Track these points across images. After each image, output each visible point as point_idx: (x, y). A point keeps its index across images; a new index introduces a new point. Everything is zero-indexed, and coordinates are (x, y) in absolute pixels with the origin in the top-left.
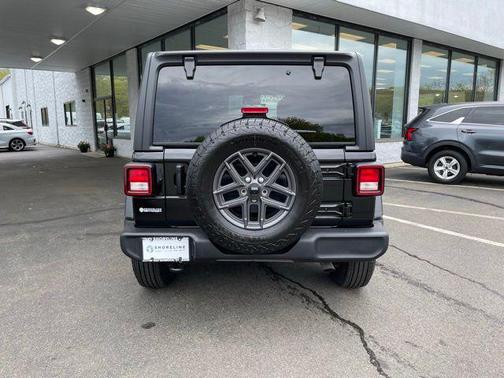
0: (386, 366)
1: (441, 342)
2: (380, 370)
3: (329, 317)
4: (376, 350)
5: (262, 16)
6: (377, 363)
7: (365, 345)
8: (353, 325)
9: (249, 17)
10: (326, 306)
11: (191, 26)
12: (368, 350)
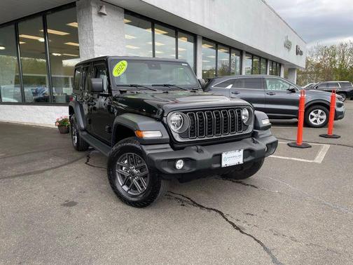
0: (244, 229)
1: (265, 211)
2: (241, 232)
3: (199, 208)
4: (234, 221)
5: (104, 11)
6: (238, 228)
7: (227, 220)
8: (214, 210)
9: (94, 11)
10: (194, 203)
11: (43, 14)
12: (230, 222)
